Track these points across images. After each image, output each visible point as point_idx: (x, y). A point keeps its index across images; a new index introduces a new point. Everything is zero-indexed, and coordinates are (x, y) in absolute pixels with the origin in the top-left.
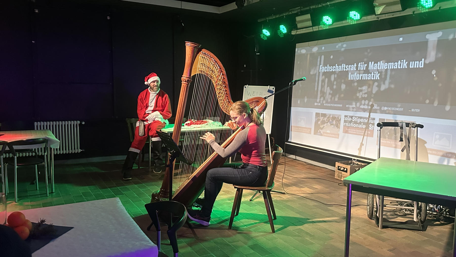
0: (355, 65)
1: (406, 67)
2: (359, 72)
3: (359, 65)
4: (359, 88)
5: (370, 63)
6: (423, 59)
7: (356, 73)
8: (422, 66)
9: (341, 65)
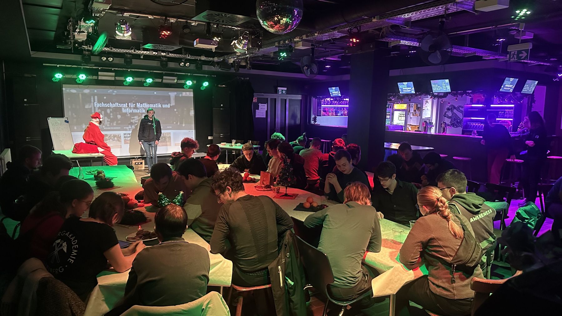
0: (126, 104)
1: (161, 107)
2: (131, 108)
3: (129, 104)
4: (132, 117)
5: (137, 103)
6: (169, 104)
7: (128, 109)
8: (169, 107)
9: (115, 104)
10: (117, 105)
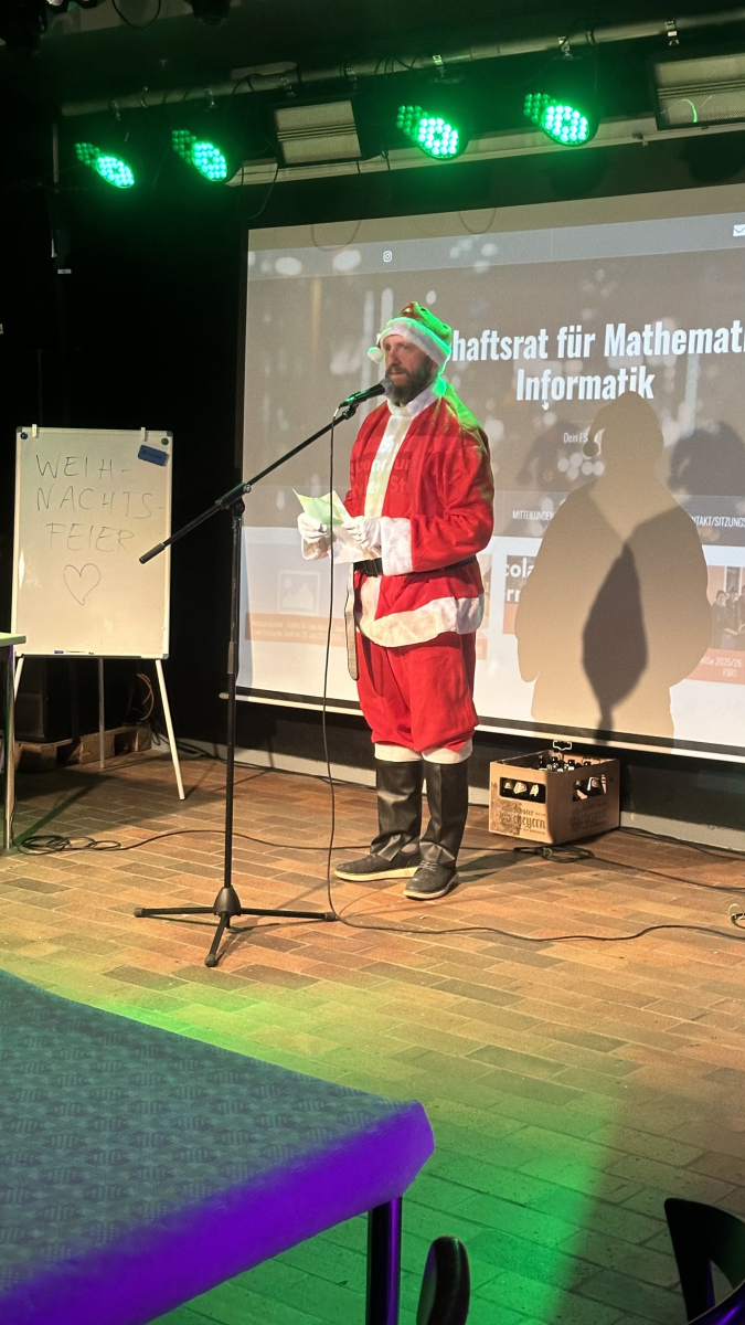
2: (563, 366)
4: (565, 439)
5: (610, 328)
7: (547, 372)
9: (479, 337)
10: (489, 345)
